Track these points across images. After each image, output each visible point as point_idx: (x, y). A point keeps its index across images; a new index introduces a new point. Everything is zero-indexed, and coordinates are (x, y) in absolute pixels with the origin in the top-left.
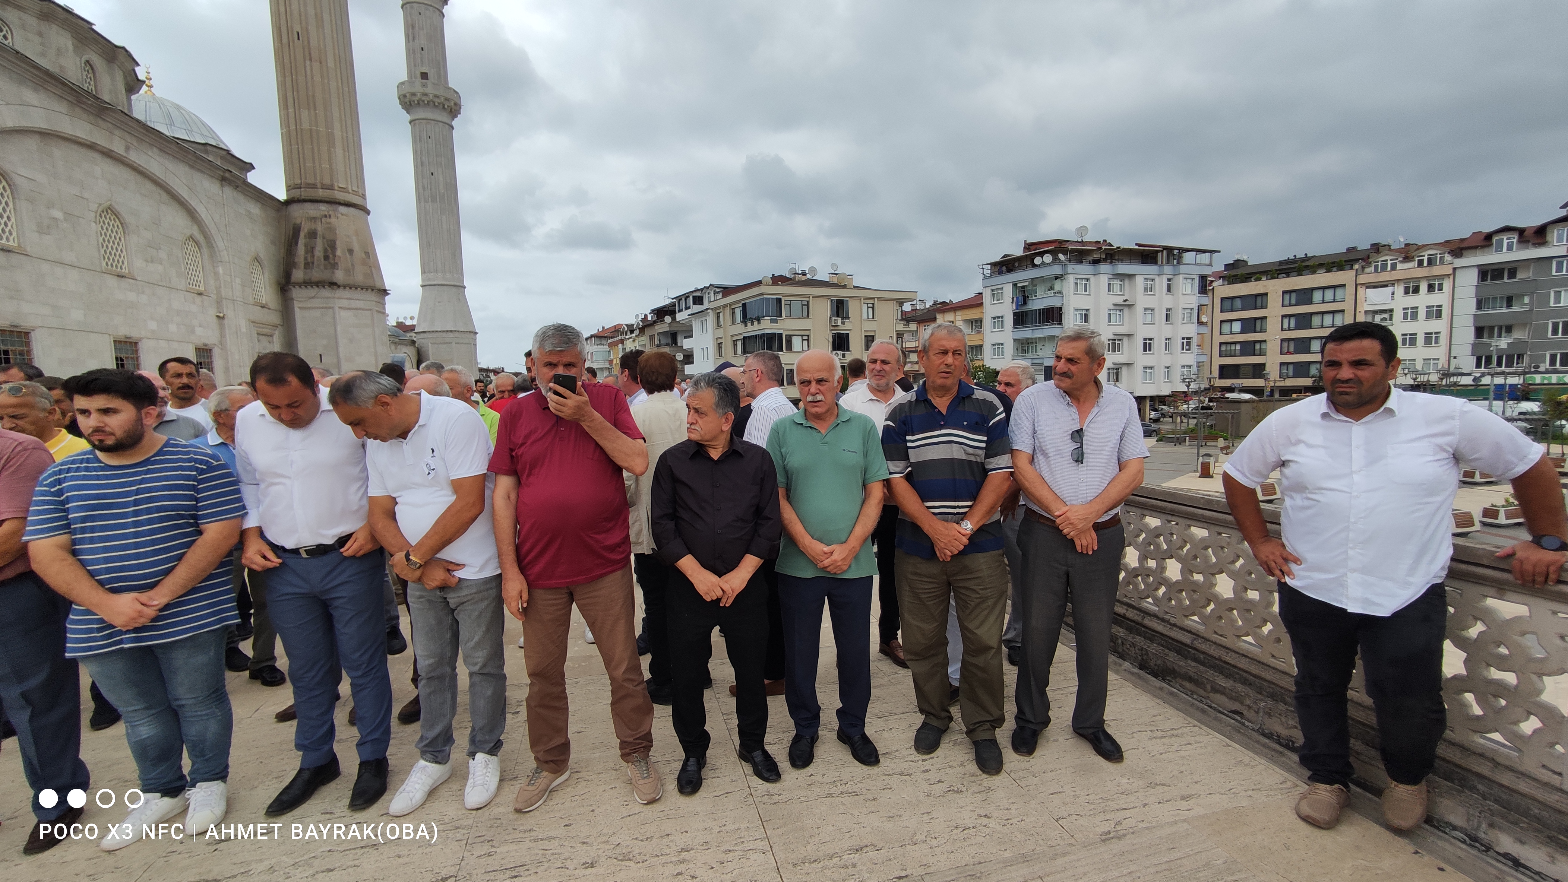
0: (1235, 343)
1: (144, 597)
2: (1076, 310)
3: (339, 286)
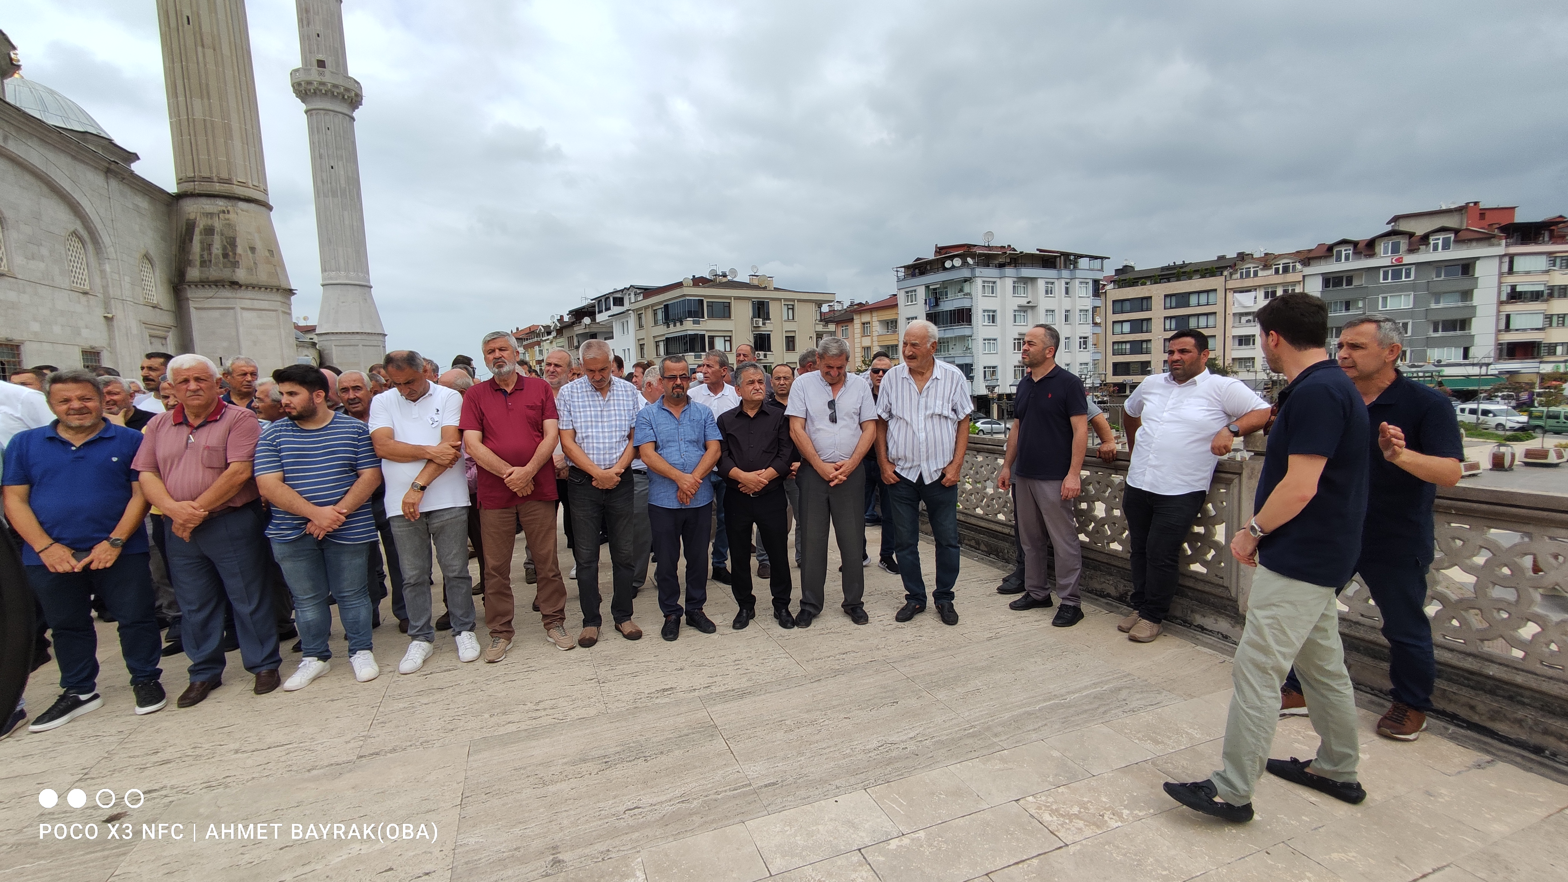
0: (1126, 342)
1: (337, 507)
2: (984, 311)
3: (241, 286)
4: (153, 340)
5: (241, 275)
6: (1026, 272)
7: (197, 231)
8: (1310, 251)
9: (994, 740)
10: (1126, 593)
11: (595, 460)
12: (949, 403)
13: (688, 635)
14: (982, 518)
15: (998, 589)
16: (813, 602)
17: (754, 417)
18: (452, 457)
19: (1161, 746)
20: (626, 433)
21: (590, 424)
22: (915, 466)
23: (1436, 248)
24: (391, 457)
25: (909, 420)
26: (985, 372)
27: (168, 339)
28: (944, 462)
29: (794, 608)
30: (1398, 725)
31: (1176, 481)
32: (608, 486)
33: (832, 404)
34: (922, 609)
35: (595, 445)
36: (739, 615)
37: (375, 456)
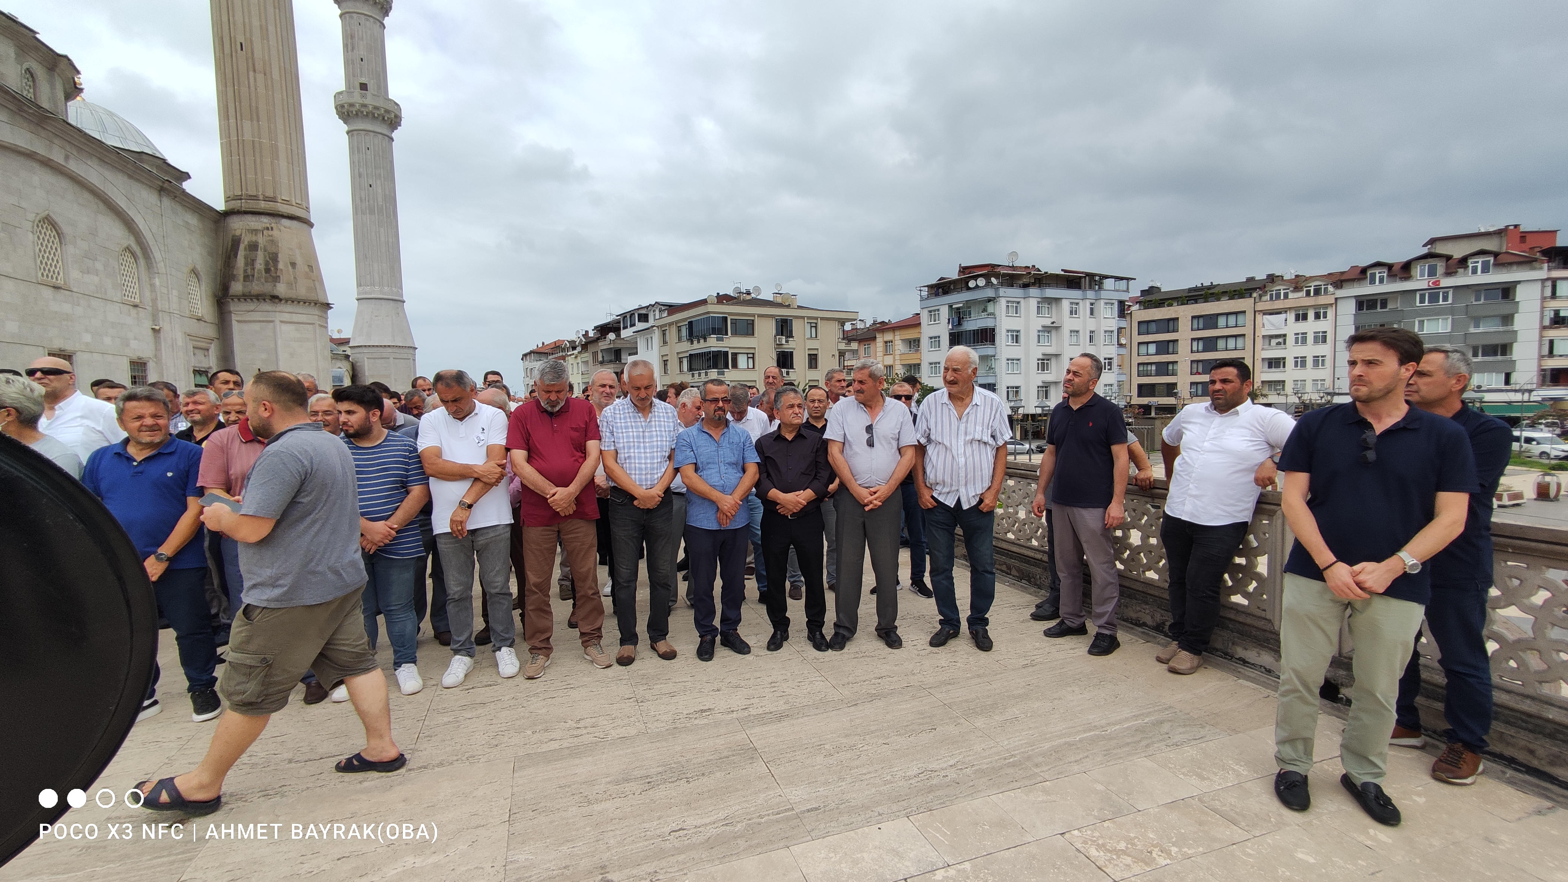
0: (1151, 364)
1: (388, 523)
2: (1008, 331)
3: (281, 300)
4: (197, 351)
5: (281, 289)
6: (1051, 292)
7: (242, 247)
8: (1342, 273)
9: (1035, 770)
10: (1164, 623)
11: (637, 479)
12: (988, 429)
13: (723, 655)
14: (1013, 543)
15: (1032, 615)
16: (847, 625)
17: (792, 441)
18: (498, 475)
19: (1207, 782)
20: (667, 454)
21: (632, 444)
22: (953, 491)
23: (1475, 271)
24: (439, 476)
25: (948, 445)
26: (1008, 392)
27: (210, 351)
28: (982, 488)
29: (828, 631)
30: (1454, 768)
31: (1217, 512)
32: (650, 505)
33: (869, 429)
34: (956, 634)
35: (637, 465)
36: (774, 636)
37: (424, 473)
